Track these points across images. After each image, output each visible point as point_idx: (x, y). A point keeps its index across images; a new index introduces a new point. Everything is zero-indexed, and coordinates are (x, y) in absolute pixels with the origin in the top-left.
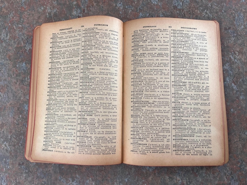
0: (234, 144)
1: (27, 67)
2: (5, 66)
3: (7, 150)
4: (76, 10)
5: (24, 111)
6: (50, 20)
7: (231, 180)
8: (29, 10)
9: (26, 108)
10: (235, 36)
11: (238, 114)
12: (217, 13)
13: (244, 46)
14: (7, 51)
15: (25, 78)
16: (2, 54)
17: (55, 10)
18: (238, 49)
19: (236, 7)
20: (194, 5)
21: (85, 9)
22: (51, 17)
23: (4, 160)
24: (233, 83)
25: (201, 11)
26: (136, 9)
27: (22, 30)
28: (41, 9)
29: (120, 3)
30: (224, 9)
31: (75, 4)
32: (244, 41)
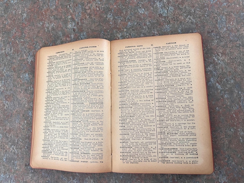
0: (220, 140)
1: (30, 77)
2: (10, 77)
3: (14, 153)
4: (71, 23)
5: (28, 117)
6: (49, 34)
7: (219, 175)
8: (30, 26)
9: (30, 114)
10: (218, 39)
11: (223, 112)
12: (200, 17)
13: (227, 47)
14: (11, 64)
15: (28, 87)
16: (7, 67)
17: (52, 24)
18: (221, 51)
19: (218, 10)
20: (177, 12)
21: (79, 21)
22: (49, 31)
23: (13, 162)
24: (217, 82)
25: (185, 17)
26: (125, 18)
27: (24, 44)
28: (40, 24)
29: (110, 15)
30: (206, 14)
31: (70, 18)
32: (226, 42)
